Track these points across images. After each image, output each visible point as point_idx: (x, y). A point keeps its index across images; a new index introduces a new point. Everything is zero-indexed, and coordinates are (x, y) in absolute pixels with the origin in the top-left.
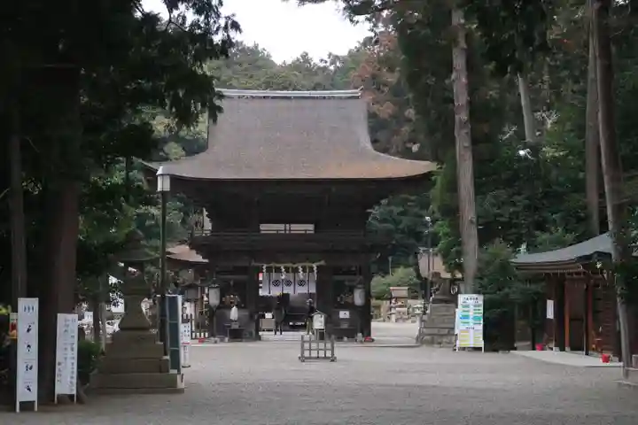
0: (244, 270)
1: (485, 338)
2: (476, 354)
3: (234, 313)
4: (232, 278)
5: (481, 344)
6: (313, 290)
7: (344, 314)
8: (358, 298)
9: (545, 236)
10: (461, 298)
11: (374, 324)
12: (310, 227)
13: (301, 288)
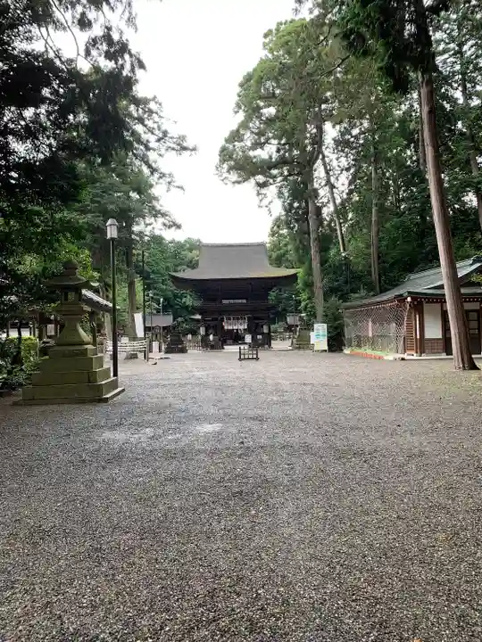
0: (216, 319)
1: (328, 345)
2: (324, 354)
3: (211, 337)
4: (212, 324)
5: (326, 348)
6: (246, 327)
7: (259, 337)
8: (266, 331)
9: (357, 295)
10: (316, 326)
11: (272, 341)
12: (244, 301)
13: (241, 326)
